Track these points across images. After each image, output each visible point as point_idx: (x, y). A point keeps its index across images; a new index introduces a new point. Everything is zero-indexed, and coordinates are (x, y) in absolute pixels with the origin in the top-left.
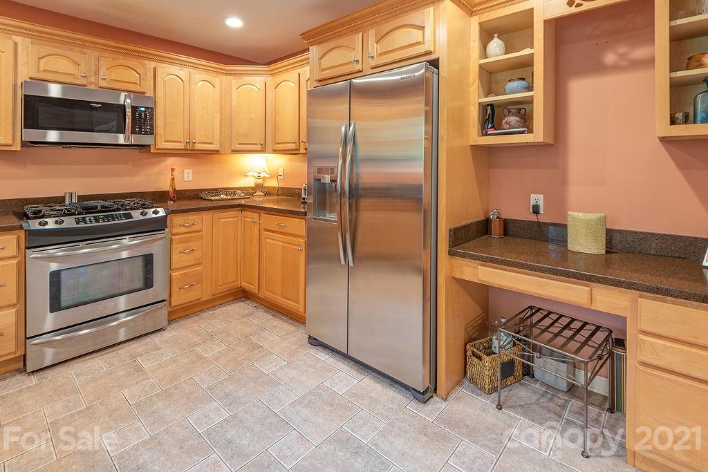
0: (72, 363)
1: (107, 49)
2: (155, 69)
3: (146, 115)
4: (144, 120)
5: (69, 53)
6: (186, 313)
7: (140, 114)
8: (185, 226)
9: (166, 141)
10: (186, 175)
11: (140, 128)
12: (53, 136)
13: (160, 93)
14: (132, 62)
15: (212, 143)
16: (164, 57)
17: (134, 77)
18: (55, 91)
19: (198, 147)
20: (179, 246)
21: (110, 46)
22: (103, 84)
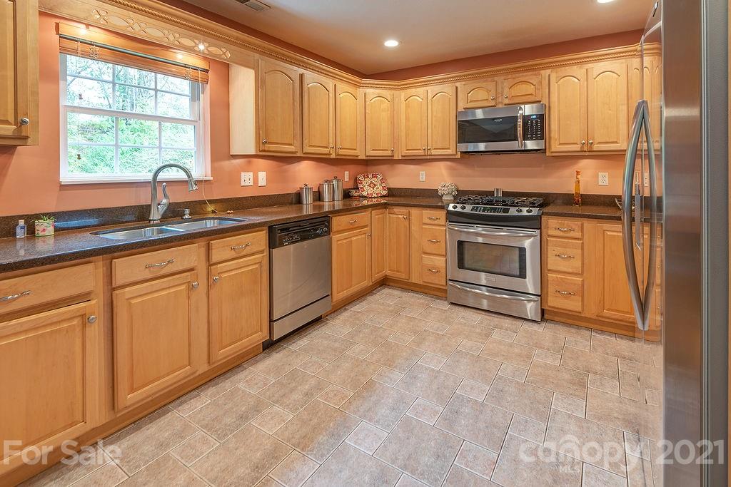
0: (470, 309)
1: (508, 71)
2: (549, 75)
3: (537, 122)
4: (536, 127)
5: (484, 84)
6: (570, 321)
7: (532, 122)
8: (561, 230)
9: (560, 144)
10: (600, 179)
11: (532, 135)
12: (482, 147)
13: (554, 98)
14: (528, 76)
15: (616, 142)
16: (557, 62)
17: (530, 89)
18: (480, 114)
19: (596, 147)
20: (555, 248)
21: (511, 69)
22: (507, 101)
